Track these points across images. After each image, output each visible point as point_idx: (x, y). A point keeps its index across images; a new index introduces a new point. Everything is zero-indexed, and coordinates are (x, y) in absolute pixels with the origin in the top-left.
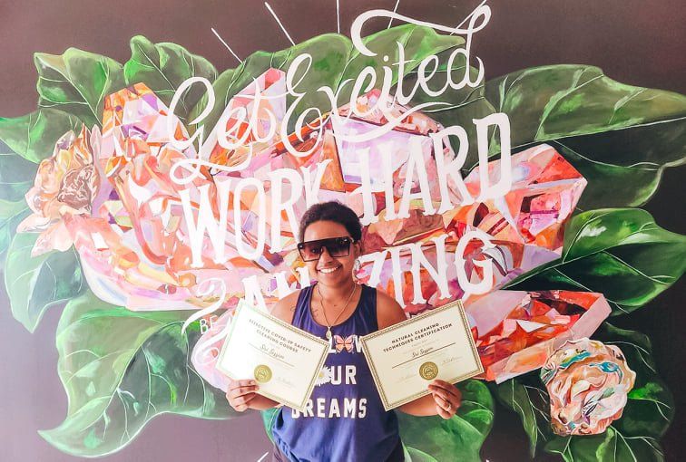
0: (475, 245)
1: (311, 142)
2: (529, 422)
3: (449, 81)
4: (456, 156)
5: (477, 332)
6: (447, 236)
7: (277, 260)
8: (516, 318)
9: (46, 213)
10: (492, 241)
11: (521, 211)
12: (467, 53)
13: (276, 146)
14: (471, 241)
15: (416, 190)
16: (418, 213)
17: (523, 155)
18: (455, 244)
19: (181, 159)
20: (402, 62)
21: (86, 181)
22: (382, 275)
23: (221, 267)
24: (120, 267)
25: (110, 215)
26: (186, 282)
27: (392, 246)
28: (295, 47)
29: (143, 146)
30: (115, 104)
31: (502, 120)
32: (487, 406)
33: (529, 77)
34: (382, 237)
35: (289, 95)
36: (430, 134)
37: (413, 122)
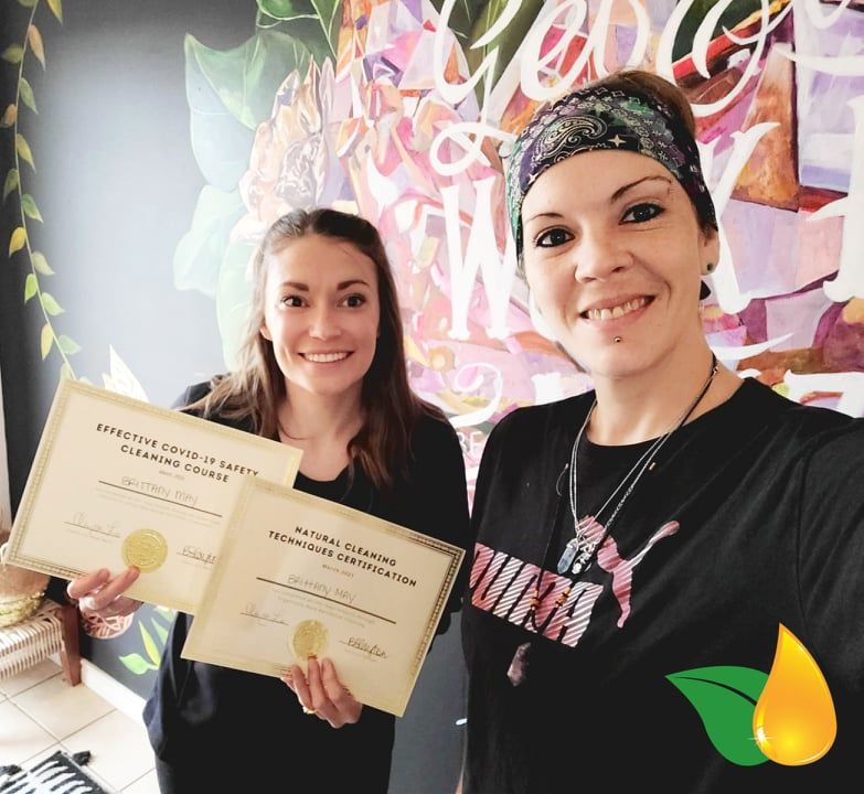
19: (450, 123)
21: (311, 163)
23: (499, 346)
26: (439, 362)
29: (393, 97)
30: (357, 14)
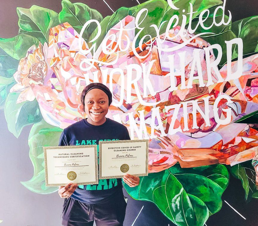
0: (223, 101)
1: (146, 51)
2: (245, 184)
3: (214, 22)
4: (216, 59)
5: (223, 142)
6: (210, 97)
7: (129, 107)
8: (242, 136)
9: (23, 84)
10: (232, 100)
11: (247, 86)
12: (223, 8)
13: (130, 53)
14: (221, 100)
15: (196, 75)
16: (196, 86)
17: (249, 59)
18: (214, 101)
19: (85, 59)
20: (191, 13)
21: (41, 69)
22: (179, 115)
24: (57, 109)
25: (52, 85)
27: (183, 101)
28: (140, 5)
29: (67, 52)
30: (54, 32)
31: (239, 42)
32: (226, 176)
33: (253, 20)
34: (179, 97)
35: (137, 28)
36: (203, 48)
37: (196, 42)
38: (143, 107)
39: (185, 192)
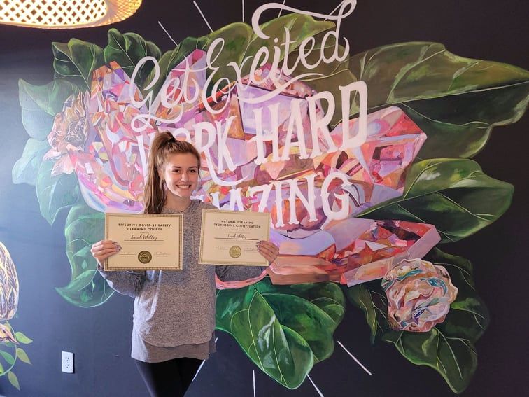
0: (337, 183)
1: (222, 103)
2: (370, 318)
3: (322, 56)
4: (325, 115)
5: (335, 248)
6: (316, 175)
8: (366, 239)
9: (59, 150)
10: (350, 181)
11: (373, 158)
12: (336, 34)
13: (199, 106)
14: (334, 180)
15: (295, 140)
16: (295, 157)
17: (377, 115)
18: (322, 181)
19: (138, 114)
20: (287, 43)
21: (81, 129)
22: (269, 202)
24: (101, 186)
25: (95, 151)
26: (140, 198)
27: (276, 180)
28: (213, 33)
29: (115, 106)
30: (98, 76)
31: (361, 87)
32: (340, 303)
33: (384, 52)
34: (270, 173)
35: (208, 68)
36: (306, 98)
37: (294, 88)
38: (218, 188)
39: (278, 323)
